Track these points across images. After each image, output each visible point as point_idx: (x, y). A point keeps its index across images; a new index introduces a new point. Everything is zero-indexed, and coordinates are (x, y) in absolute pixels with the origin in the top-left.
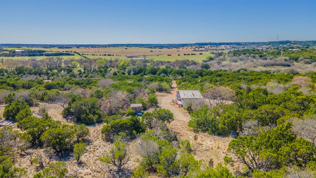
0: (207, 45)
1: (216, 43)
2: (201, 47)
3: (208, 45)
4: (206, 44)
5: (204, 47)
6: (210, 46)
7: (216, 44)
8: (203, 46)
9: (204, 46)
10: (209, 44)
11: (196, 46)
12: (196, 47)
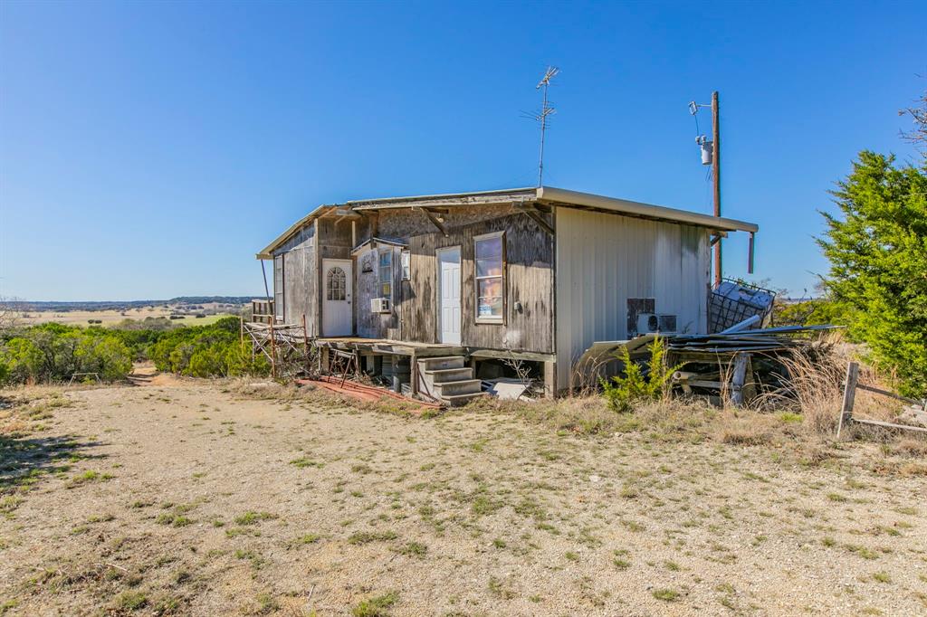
0: (211, 302)
1: (233, 298)
2: (194, 308)
3: (214, 303)
4: (208, 300)
5: (201, 308)
6: (218, 304)
7: (233, 300)
8: (197, 305)
9: (203, 305)
10: (216, 301)
11: (177, 305)
12: (180, 308)
